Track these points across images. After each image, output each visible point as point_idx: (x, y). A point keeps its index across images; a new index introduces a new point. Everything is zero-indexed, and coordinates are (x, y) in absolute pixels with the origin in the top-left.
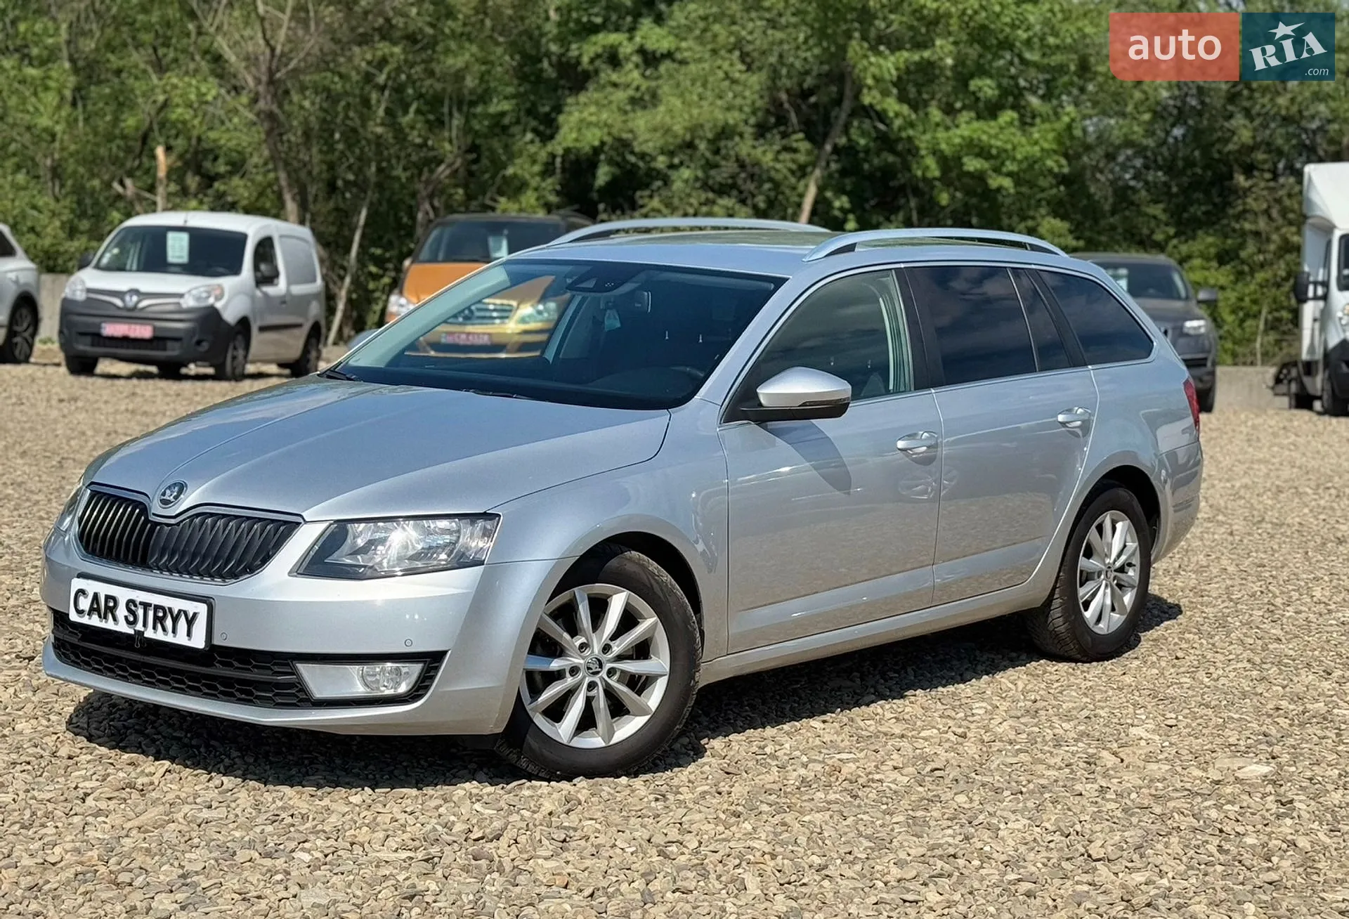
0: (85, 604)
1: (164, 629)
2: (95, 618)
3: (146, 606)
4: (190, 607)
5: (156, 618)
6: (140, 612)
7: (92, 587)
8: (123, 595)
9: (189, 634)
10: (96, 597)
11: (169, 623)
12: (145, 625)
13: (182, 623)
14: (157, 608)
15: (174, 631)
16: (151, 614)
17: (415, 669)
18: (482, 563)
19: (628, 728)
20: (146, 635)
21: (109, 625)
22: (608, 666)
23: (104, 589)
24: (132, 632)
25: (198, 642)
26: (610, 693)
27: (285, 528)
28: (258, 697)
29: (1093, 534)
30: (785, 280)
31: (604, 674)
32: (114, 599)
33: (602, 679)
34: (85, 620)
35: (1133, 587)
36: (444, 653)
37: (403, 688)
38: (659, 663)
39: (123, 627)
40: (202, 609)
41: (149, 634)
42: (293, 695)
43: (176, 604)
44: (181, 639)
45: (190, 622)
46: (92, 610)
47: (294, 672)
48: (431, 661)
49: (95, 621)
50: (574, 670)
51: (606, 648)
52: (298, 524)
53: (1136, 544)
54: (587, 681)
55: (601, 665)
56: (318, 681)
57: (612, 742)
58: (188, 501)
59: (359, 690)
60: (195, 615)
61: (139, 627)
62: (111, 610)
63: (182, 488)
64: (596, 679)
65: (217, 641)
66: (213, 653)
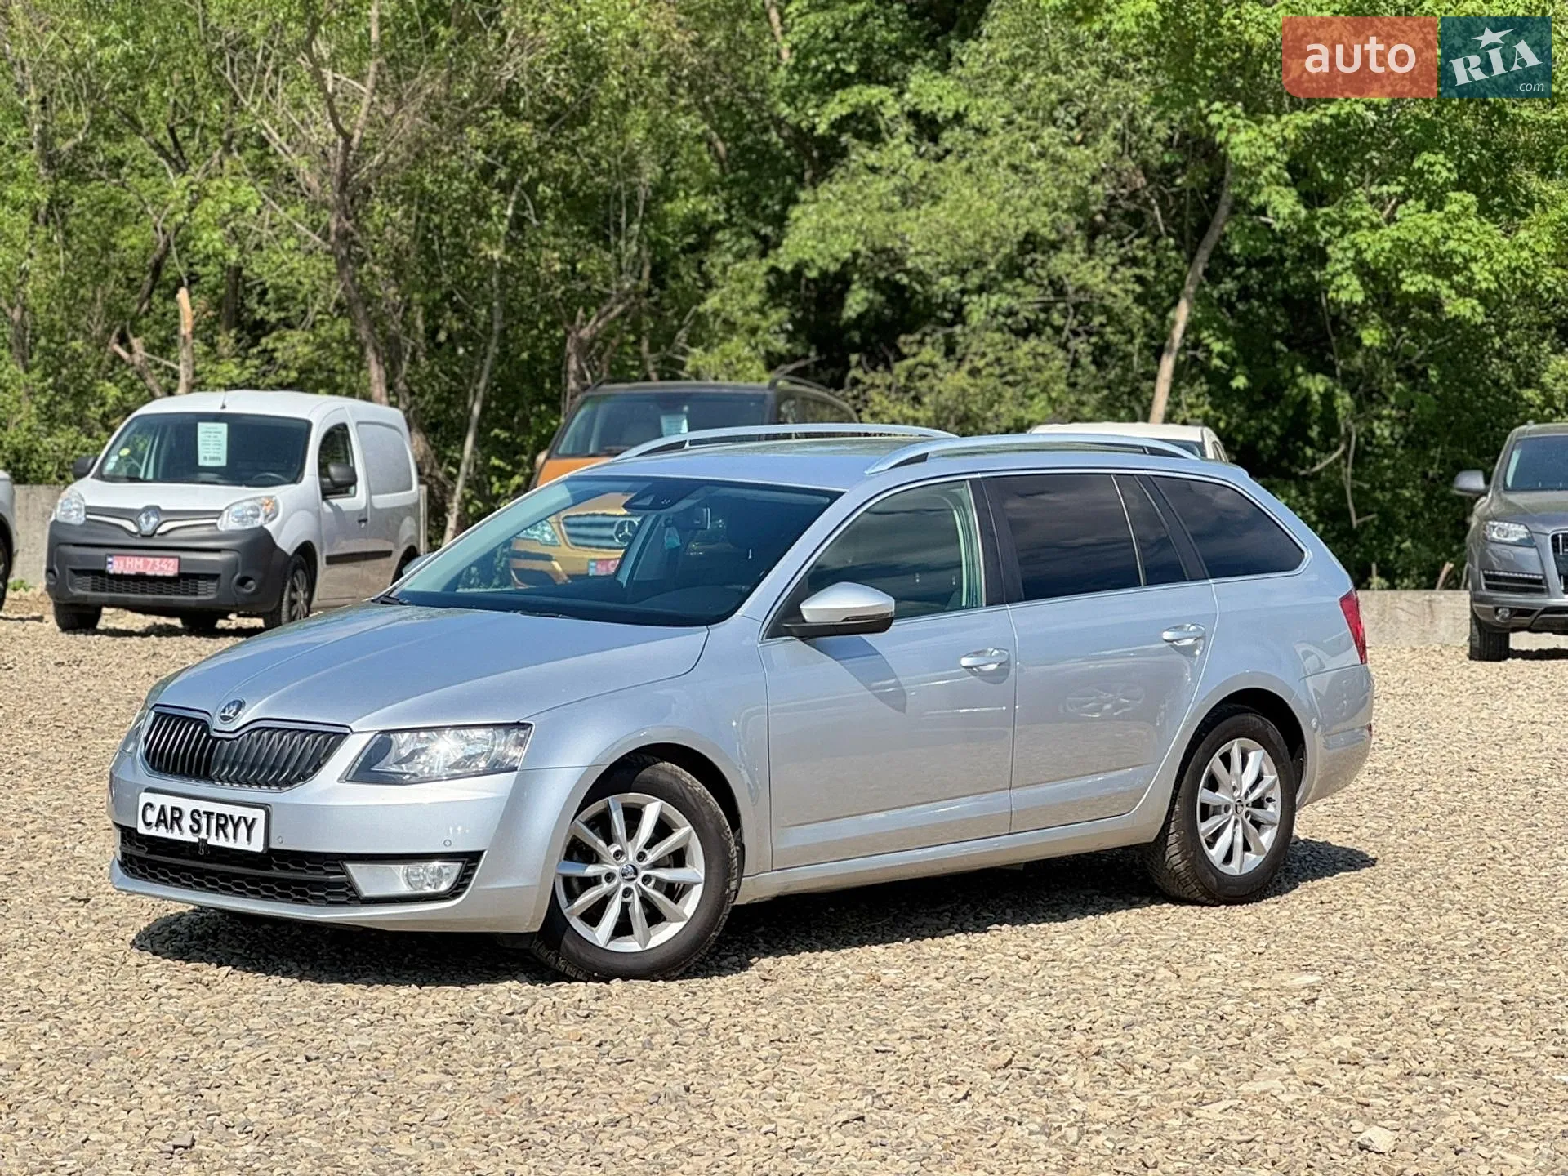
0: (152, 816)
1: (226, 835)
2: (162, 828)
3: (209, 814)
4: (250, 813)
5: (218, 825)
6: (204, 821)
7: (158, 800)
8: (188, 806)
9: (249, 838)
10: (162, 809)
11: (230, 829)
12: (208, 832)
13: (242, 828)
14: (219, 815)
15: (235, 837)
16: (213, 822)
17: (455, 868)
18: (514, 769)
19: (664, 934)
20: (210, 842)
21: (175, 835)
22: (642, 873)
23: (170, 802)
24: (195, 840)
25: (257, 846)
26: (645, 901)
27: (335, 738)
28: (312, 897)
29: (1216, 764)
30: (841, 494)
31: (639, 880)
32: (179, 810)
33: (637, 885)
34: (153, 832)
35: (1273, 824)
36: (480, 853)
37: (444, 887)
38: (695, 871)
39: (188, 837)
40: (260, 814)
41: (212, 841)
42: (344, 894)
43: (236, 812)
44: (241, 844)
45: (249, 828)
46: (159, 821)
47: (345, 872)
48: (470, 859)
49: (161, 832)
50: (610, 877)
51: (641, 856)
52: (346, 735)
53: (1276, 776)
54: (623, 886)
55: (636, 872)
56: (365, 879)
57: (650, 946)
58: (245, 717)
59: (404, 889)
60: (254, 820)
61: (203, 835)
62: (177, 820)
63: (240, 705)
64: (632, 885)
65: (273, 845)
66: (271, 857)
